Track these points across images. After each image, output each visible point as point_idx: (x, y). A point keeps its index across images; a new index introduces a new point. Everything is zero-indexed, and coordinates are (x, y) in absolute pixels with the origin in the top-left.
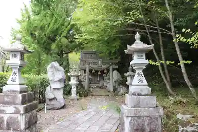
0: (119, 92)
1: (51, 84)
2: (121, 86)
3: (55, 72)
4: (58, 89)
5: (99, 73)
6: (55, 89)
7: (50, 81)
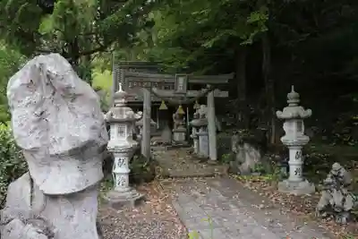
0: (240, 163)
1: (31, 166)
2: (246, 146)
3: (51, 109)
4: (72, 197)
5: (180, 111)
6: (54, 197)
7: (27, 156)
